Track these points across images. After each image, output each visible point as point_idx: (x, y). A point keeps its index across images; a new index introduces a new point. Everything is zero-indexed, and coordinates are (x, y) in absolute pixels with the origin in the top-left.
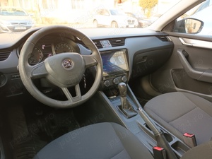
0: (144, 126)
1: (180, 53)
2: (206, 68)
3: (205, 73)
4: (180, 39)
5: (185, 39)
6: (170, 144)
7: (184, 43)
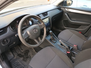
0: (60, 45)
1: (66, 14)
2: (75, 20)
3: (75, 22)
4: (66, 9)
5: (68, 9)
6: (71, 49)
7: (67, 10)
